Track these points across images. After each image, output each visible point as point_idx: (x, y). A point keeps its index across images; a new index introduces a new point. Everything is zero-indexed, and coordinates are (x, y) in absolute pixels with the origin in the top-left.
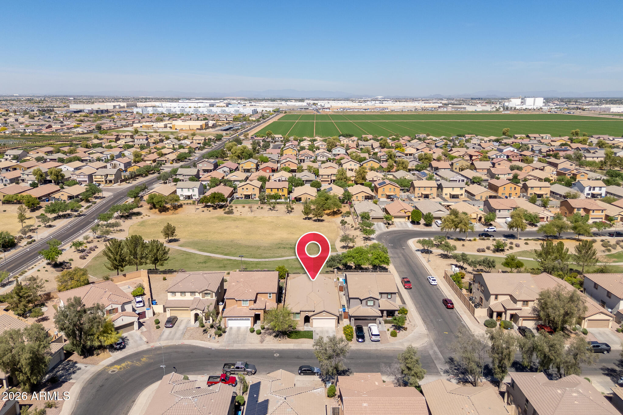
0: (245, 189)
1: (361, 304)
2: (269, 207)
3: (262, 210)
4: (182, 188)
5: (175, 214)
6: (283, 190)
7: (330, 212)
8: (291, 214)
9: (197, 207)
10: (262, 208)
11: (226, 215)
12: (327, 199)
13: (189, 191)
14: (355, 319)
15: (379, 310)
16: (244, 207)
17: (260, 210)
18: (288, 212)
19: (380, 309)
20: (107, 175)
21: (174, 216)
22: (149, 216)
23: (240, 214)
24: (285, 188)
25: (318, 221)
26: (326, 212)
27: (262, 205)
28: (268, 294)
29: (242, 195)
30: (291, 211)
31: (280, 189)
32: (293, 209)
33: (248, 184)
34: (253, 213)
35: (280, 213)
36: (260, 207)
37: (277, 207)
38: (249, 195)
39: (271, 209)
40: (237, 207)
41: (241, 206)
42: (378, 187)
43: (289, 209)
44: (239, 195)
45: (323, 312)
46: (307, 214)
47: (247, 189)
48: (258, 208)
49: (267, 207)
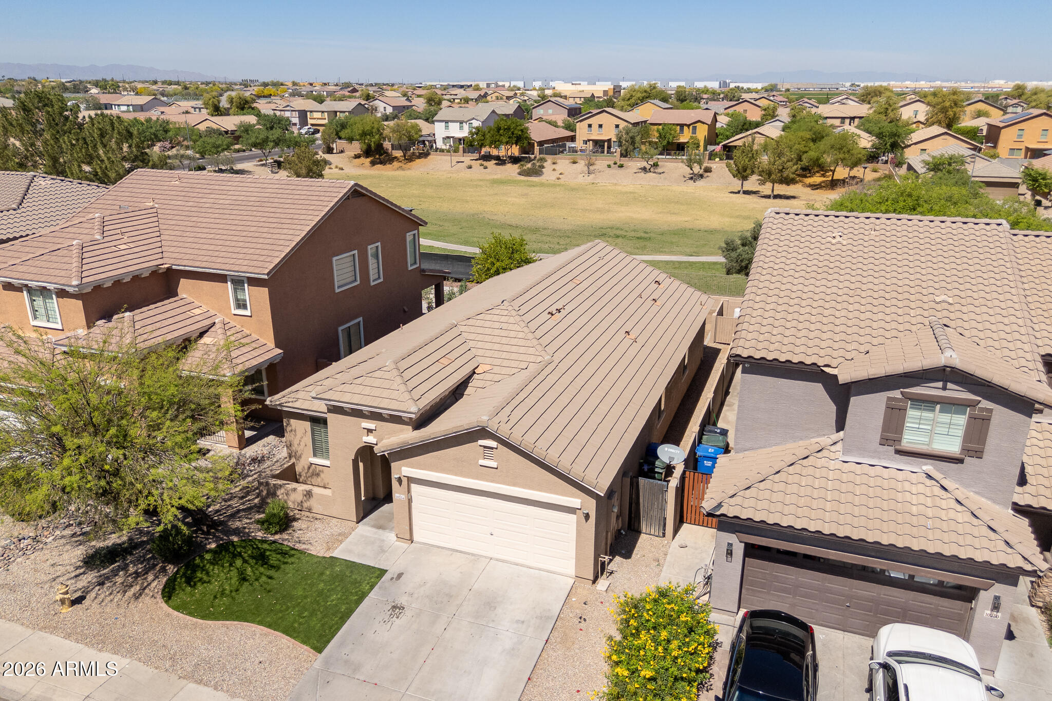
0: (595, 127)
1: (840, 425)
2: (644, 164)
3: (621, 171)
4: (447, 122)
5: (403, 170)
6: (695, 128)
7: (824, 182)
8: (697, 183)
9: (462, 159)
10: (621, 166)
11: (522, 178)
12: (817, 138)
13: (461, 128)
14: (751, 551)
15: (1020, 510)
16: (574, 163)
17: (615, 171)
18: (691, 178)
19: (1024, 497)
20: (336, 112)
21: (400, 173)
22: (342, 169)
23: (558, 176)
24: (704, 123)
25: (776, 197)
26: (809, 181)
27: (624, 161)
28: (229, 283)
29: (585, 142)
30: (701, 176)
31: (688, 126)
32: (708, 170)
33: (604, 114)
34: (592, 176)
35: (665, 179)
36: (615, 164)
37: (663, 166)
38: (604, 141)
39: (644, 169)
40: (558, 161)
41: (567, 162)
42: (1001, 125)
43: (697, 169)
44: (578, 144)
45: (481, 442)
46: (742, 174)
47: (600, 126)
48: (609, 166)
49: (635, 164)
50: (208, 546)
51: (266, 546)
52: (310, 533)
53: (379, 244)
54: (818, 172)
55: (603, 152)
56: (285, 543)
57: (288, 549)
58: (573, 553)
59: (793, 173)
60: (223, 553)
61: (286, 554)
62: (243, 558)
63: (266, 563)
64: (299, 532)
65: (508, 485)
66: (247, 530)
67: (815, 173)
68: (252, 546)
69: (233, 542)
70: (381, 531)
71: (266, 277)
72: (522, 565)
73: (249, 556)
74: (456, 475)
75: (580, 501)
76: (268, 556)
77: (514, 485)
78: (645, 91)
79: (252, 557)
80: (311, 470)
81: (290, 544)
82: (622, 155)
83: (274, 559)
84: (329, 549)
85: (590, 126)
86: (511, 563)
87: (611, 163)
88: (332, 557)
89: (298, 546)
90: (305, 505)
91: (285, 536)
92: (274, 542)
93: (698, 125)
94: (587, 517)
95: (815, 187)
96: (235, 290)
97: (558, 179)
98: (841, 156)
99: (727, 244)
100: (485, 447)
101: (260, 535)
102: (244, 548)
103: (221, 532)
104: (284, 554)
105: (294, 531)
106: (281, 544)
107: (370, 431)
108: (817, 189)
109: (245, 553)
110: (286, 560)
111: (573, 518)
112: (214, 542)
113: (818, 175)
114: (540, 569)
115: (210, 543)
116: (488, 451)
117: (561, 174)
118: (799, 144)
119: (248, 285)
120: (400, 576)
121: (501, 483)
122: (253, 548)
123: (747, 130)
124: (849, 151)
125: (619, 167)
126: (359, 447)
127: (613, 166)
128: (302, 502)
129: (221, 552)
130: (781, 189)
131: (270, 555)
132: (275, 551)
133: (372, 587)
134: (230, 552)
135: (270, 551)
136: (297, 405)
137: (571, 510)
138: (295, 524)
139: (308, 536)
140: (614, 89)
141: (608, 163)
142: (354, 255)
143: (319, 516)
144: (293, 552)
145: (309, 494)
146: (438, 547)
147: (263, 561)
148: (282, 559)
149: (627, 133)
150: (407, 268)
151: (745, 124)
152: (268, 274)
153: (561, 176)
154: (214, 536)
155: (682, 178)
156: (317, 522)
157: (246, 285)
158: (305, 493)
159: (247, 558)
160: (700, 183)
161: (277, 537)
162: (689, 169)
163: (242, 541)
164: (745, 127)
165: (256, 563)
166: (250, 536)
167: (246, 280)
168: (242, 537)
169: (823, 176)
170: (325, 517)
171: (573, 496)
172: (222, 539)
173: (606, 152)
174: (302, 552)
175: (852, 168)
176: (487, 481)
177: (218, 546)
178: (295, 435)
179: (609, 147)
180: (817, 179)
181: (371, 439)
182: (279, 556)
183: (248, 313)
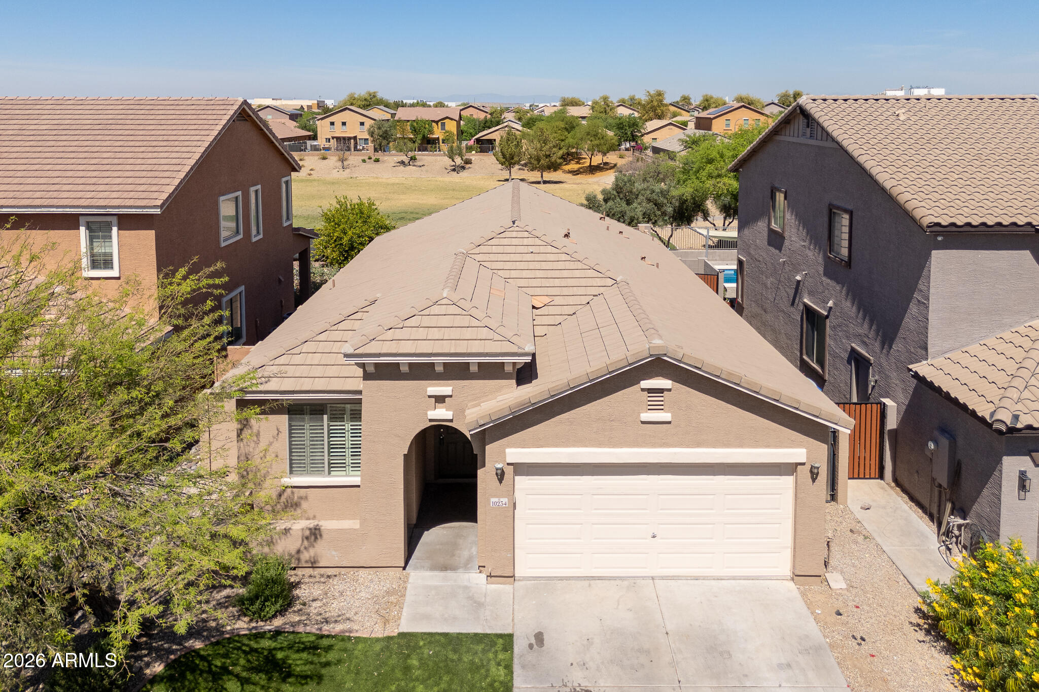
0: (338, 124)
2: (401, 158)
3: (377, 165)
6: (444, 124)
7: (581, 168)
8: (462, 173)
10: (377, 161)
16: (324, 158)
17: (370, 165)
18: (454, 170)
23: (309, 172)
24: (452, 119)
25: (545, 182)
26: (567, 168)
27: (379, 154)
28: (82, 229)
29: (328, 140)
30: (463, 168)
31: (437, 122)
32: (468, 162)
33: (347, 111)
34: (348, 171)
35: (427, 171)
36: (370, 158)
37: (420, 160)
38: (350, 138)
39: (403, 163)
40: (306, 158)
41: (316, 158)
42: (712, 116)
43: (458, 161)
44: (321, 142)
45: (646, 384)
46: (509, 161)
47: (344, 124)
48: (364, 161)
49: (392, 158)
50: (148, 671)
51: (266, 643)
52: (336, 602)
53: (259, 187)
54: (572, 160)
55: (349, 150)
56: (301, 629)
57: (313, 638)
58: (787, 539)
59: (560, 158)
60: (189, 676)
61: (316, 648)
62: (237, 676)
63: (289, 675)
64: (314, 604)
65: (688, 446)
66: (213, 624)
67: (570, 160)
68: (239, 648)
69: (197, 652)
70: (449, 574)
71: (158, 211)
72: (705, 578)
73: (245, 669)
74: (600, 445)
75: (804, 451)
76: (284, 661)
77: (698, 445)
78: (365, 100)
79: (257, 670)
80: (283, 499)
81: (314, 630)
82: (376, 150)
83: (299, 662)
84: (386, 622)
85: (332, 124)
86: (686, 578)
87: (366, 158)
88: (402, 635)
89: (326, 629)
90: (305, 556)
91: (292, 617)
92: (278, 633)
93: (446, 121)
94: (814, 475)
95: (575, 173)
96: (91, 239)
97: (310, 175)
98: (597, 142)
99: (588, 201)
100: (650, 391)
101: (242, 625)
102: (226, 656)
103: (162, 639)
104: (312, 648)
105: (304, 604)
106: (293, 632)
107: (440, 399)
108: (578, 174)
109: (234, 665)
110: (323, 660)
111: (788, 481)
112: (155, 660)
113: (572, 162)
114: (734, 578)
115: (148, 665)
116: (656, 398)
117: (311, 170)
118: (556, 133)
119: (119, 229)
120: (539, 638)
121: (675, 446)
122: (244, 652)
123: (489, 128)
124: (603, 138)
125: (375, 161)
126: (417, 432)
127: (368, 160)
128: (299, 552)
129: (183, 676)
130: (548, 176)
131: (287, 657)
132: (290, 647)
133: (509, 668)
134: (202, 672)
135: (281, 649)
136: (273, 385)
137: (789, 469)
138: (297, 592)
139: (333, 609)
140: (318, 104)
141: (363, 158)
142: (237, 198)
143: (330, 572)
144: (325, 642)
145: (315, 534)
146: (561, 579)
147: (280, 672)
148: (315, 659)
149: (379, 128)
150: (282, 224)
151: (486, 121)
152: (161, 206)
153: (312, 172)
154: (151, 649)
155: (444, 170)
156: (335, 581)
157: (115, 229)
158: (307, 533)
159: (244, 674)
160: (464, 174)
161: (278, 622)
162: (450, 160)
163: (212, 644)
164: (487, 125)
165: (270, 679)
166: (223, 633)
167: (114, 220)
168: (207, 638)
169: (578, 163)
170: (343, 571)
171: (793, 444)
172: (170, 651)
173: (353, 149)
174: (343, 638)
175: (604, 154)
176: (654, 445)
177: (168, 666)
178: (257, 443)
179: (356, 144)
180: (573, 166)
181: (441, 413)
182: (304, 655)
183: (115, 273)
